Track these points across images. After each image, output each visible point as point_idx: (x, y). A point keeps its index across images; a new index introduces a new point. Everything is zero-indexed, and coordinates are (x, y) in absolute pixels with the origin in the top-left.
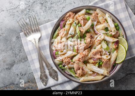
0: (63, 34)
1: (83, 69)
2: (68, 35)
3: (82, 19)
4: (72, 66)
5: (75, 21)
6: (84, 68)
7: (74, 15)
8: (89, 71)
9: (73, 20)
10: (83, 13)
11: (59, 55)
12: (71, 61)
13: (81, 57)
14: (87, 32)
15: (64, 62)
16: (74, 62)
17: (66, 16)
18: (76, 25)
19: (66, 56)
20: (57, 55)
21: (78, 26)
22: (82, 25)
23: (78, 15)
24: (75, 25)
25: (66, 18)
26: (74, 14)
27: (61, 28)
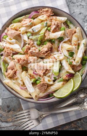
0: (26, 24)
1: (15, 73)
2: (30, 29)
3: (56, 24)
4: (9, 61)
5: (48, 22)
6: (18, 72)
7: (51, 14)
8: (21, 79)
9: (47, 18)
10: (62, 20)
11: (5, 40)
12: (11, 55)
13: (23, 59)
14: (51, 41)
15: (5, 50)
16: (13, 59)
17: (43, 10)
18: (46, 26)
19: (11, 46)
20: (4, 39)
21: (46, 27)
22: (51, 31)
23: (56, 18)
24: (45, 24)
25: (42, 11)
26: (53, 14)
27: (29, 18)
